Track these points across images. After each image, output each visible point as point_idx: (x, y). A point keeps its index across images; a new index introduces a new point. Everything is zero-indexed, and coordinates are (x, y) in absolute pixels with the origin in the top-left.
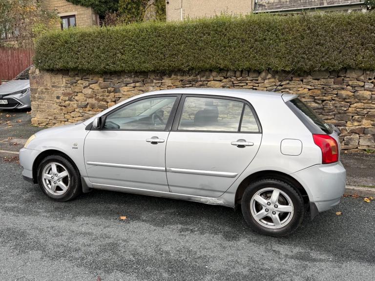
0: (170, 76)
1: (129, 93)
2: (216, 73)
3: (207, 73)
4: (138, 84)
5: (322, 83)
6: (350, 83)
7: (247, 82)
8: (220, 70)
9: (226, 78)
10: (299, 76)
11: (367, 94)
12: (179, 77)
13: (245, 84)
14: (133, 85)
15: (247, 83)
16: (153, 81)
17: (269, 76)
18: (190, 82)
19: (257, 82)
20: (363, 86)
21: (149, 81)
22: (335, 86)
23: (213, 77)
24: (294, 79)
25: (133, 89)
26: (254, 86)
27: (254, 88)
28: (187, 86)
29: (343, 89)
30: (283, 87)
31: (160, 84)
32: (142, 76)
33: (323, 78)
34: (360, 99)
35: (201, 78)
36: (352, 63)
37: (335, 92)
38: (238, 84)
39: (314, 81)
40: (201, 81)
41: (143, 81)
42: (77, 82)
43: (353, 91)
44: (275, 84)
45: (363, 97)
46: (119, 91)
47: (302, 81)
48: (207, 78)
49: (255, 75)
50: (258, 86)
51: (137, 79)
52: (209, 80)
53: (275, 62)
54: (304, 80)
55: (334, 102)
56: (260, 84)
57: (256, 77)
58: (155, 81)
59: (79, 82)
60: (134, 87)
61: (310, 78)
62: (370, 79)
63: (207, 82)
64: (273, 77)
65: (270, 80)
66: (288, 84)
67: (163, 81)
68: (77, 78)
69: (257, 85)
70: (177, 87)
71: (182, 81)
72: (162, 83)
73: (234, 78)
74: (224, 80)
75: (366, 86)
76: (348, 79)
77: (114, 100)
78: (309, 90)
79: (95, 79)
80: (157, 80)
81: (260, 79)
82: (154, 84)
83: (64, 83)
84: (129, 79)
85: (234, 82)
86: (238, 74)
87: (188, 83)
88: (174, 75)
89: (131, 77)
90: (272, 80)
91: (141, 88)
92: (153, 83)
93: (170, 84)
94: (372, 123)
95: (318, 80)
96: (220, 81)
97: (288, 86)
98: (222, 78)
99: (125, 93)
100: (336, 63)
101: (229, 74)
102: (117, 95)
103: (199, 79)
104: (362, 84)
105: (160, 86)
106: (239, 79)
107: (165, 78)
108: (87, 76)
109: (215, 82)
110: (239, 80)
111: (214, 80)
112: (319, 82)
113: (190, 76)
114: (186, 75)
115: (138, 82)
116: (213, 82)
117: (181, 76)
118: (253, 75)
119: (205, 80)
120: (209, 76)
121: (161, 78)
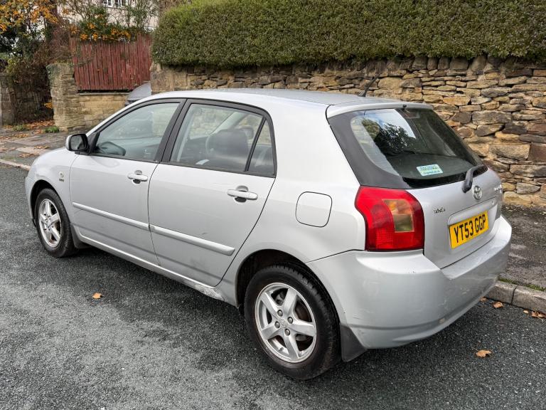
0: (322, 71)
2: (394, 64)
3: (379, 64)
4: (277, 85)
7: (446, 78)
8: (402, 58)
9: (411, 72)
12: (335, 72)
13: (442, 83)
14: (270, 86)
15: (445, 82)
16: (297, 80)
17: (489, 67)
18: (351, 80)
19: (464, 79)
21: (293, 79)
23: (390, 70)
24: (536, 72)
26: (457, 87)
27: (458, 89)
28: (346, 86)
30: (514, 88)
31: (307, 84)
32: (284, 72)
35: (368, 73)
38: (429, 83)
40: (368, 78)
41: (285, 81)
42: (203, 83)
44: (496, 82)
48: (377, 73)
49: (461, 66)
50: (465, 87)
51: (276, 76)
52: (381, 76)
53: (494, 40)
56: (468, 83)
57: (462, 70)
58: (300, 79)
59: (206, 82)
63: (378, 80)
64: (496, 69)
65: (489, 75)
66: (525, 82)
67: (312, 79)
68: (204, 77)
69: (463, 84)
70: (331, 89)
71: (339, 78)
72: (310, 82)
73: (424, 72)
74: (407, 76)
79: (225, 77)
80: (303, 77)
81: (469, 73)
82: (298, 85)
83: (189, 84)
84: (266, 77)
85: (423, 79)
86: (431, 64)
87: (348, 81)
88: (329, 69)
89: (268, 73)
90: (493, 75)
92: (297, 83)
93: (321, 85)
96: (401, 77)
97: (523, 87)
98: (404, 72)
101: (415, 64)
103: (366, 75)
105: (307, 88)
106: (431, 73)
107: (315, 73)
108: (215, 75)
109: (391, 79)
110: (432, 76)
111: (389, 76)
113: (352, 70)
114: (346, 68)
115: (277, 82)
116: (387, 79)
117: (339, 69)
118: (457, 66)
119: (375, 75)
120: (382, 69)
121: (309, 74)
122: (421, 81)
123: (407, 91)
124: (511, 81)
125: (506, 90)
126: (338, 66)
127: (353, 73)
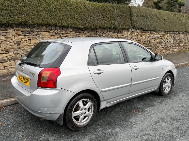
2: (45, 27)
3: (40, 27)
5: (90, 34)
6: (99, 34)
7: (63, 33)
10: (82, 31)
12: (20, 29)
13: (62, 34)
15: (63, 34)
17: (71, 30)
18: (29, 32)
19: (67, 33)
22: (94, 35)
23: (44, 29)
24: (81, 32)
26: (66, 35)
27: (67, 36)
29: (97, 36)
30: (78, 36)
35: (36, 30)
36: (101, 25)
38: (59, 34)
39: (87, 33)
40: (37, 32)
47: (83, 33)
49: (66, 29)
52: (42, 31)
54: (85, 33)
57: (66, 30)
62: (104, 32)
63: (40, 32)
69: (67, 35)
74: (51, 31)
75: (103, 35)
76: (98, 32)
78: (86, 37)
81: (68, 31)
86: (58, 28)
87: (28, 33)
88: (16, 27)
90: (73, 32)
93: (14, 34)
97: (79, 35)
98: (49, 30)
101: (53, 28)
103: (35, 31)
104: (102, 34)
106: (58, 31)
109: (45, 32)
111: (45, 31)
112: (89, 33)
113: (28, 28)
114: (25, 27)
116: (44, 32)
117: (22, 28)
118: (65, 29)
119: (39, 31)
120: (41, 29)
121: (5, 29)
122: (56, 34)
123: (52, 36)
124: (77, 34)
125: (76, 36)
126: (22, 26)
127: (29, 30)
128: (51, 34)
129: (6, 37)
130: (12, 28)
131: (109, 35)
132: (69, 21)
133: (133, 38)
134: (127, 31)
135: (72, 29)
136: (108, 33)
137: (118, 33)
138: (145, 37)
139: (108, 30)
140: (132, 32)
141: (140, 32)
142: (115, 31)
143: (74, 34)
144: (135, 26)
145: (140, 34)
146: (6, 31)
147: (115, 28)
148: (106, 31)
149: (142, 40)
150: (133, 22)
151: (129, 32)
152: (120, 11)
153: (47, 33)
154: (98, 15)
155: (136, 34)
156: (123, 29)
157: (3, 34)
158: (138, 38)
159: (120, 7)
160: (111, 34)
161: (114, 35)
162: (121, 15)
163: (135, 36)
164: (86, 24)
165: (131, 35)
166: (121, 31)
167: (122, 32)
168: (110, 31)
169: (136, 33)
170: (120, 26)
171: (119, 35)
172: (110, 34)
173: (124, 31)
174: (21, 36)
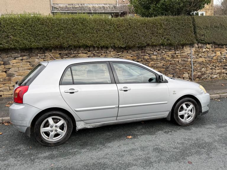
1: (18, 64)
2: (83, 49)
3: (78, 49)
4: (24, 58)
6: (148, 52)
7: (102, 53)
10: (126, 50)
11: (155, 57)
12: (58, 52)
13: (101, 55)
14: (20, 58)
15: (102, 55)
17: (112, 50)
18: (66, 55)
19: (107, 53)
20: (153, 54)
21: (34, 55)
22: (142, 54)
23: (82, 51)
24: (124, 51)
25: (21, 61)
26: (106, 56)
28: (65, 57)
29: (145, 55)
30: (120, 55)
31: (44, 57)
32: (27, 52)
33: (137, 51)
34: (152, 60)
35: (73, 52)
36: (150, 43)
37: (142, 57)
38: (97, 55)
39: (133, 52)
40: (74, 54)
41: (29, 55)
43: (149, 56)
45: (154, 59)
46: (9, 64)
47: (127, 52)
51: (23, 54)
52: (79, 53)
54: (129, 52)
55: (142, 62)
56: (108, 55)
57: (106, 51)
58: (39, 55)
60: (22, 60)
61: (130, 51)
62: (155, 50)
63: (78, 54)
64: (114, 50)
66: (122, 54)
67: (45, 55)
69: (107, 55)
70: (57, 58)
71: (60, 54)
72: (45, 56)
73: (95, 51)
74: (89, 53)
75: (154, 54)
76: (147, 51)
77: (5, 70)
78: (131, 56)
80: (41, 54)
81: (108, 51)
82: (39, 57)
84: (16, 54)
85: (95, 54)
86: (96, 49)
88: (54, 50)
89: (18, 53)
90: (114, 52)
91: (28, 60)
92: (38, 56)
94: (158, 70)
95: (134, 51)
97: (122, 55)
98: (87, 52)
99: (15, 65)
100: (144, 42)
101: (91, 49)
102: (7, 66)
104: (152, 53)
105: (44, 58)
106: (97, 52)
107: (46, 52)
109: (83, 54)
111: (82, 53)
112: (135, 52)
113: (65, 51)
114: (63, 50)
115: (24, 56)
117: (59, 50)
118: (104, 50)
119: (76, 53)
120: (79, 51)
121: (44, 53)
122: (94, 55)
123: (90, 58)
124: (119, 54)
125: (118, 56)
126: (59, 49)
127: (66, 52)
128: (88, 55)
129: (44, 60)
130: (51, 51)
131: (162, 53)
132: (107, 41)
133: (200, 55)
134: (190, 47)
135: (113, 48)
136: (161, 50)
137: (176, 50)
138: (221, 54)
139: (162, 47)
140: (198, 47)
141: (212, 48)
142: (171, 48)
143: (115, 54)
144: (202, 40)
145: (211, 49)
146: (45, 54)
147: (170, 45)
148: (158, 49)
149: (215, 58)
150: (198, 35)
151: (194, 48)
152: (178, 24)
153: (85, 54)
154: (146, 31)
155: (204, 50)
156: (183, 45)
157: (42, 57)
158: (209, 55)
159: (178, 19)
160: (165, 52)
161: (170, 52)
162: (179, 29)
163: (203, 53)
164: (128, 42)
165: (197, 51)
166: (180, 48)
167: (183, 48)
168: (164, 48)
169: (205, 48)
170: (176, 41)
171: (177, 52)
172: (163, 51)
173: (185, 47)
174: (58, 58)
